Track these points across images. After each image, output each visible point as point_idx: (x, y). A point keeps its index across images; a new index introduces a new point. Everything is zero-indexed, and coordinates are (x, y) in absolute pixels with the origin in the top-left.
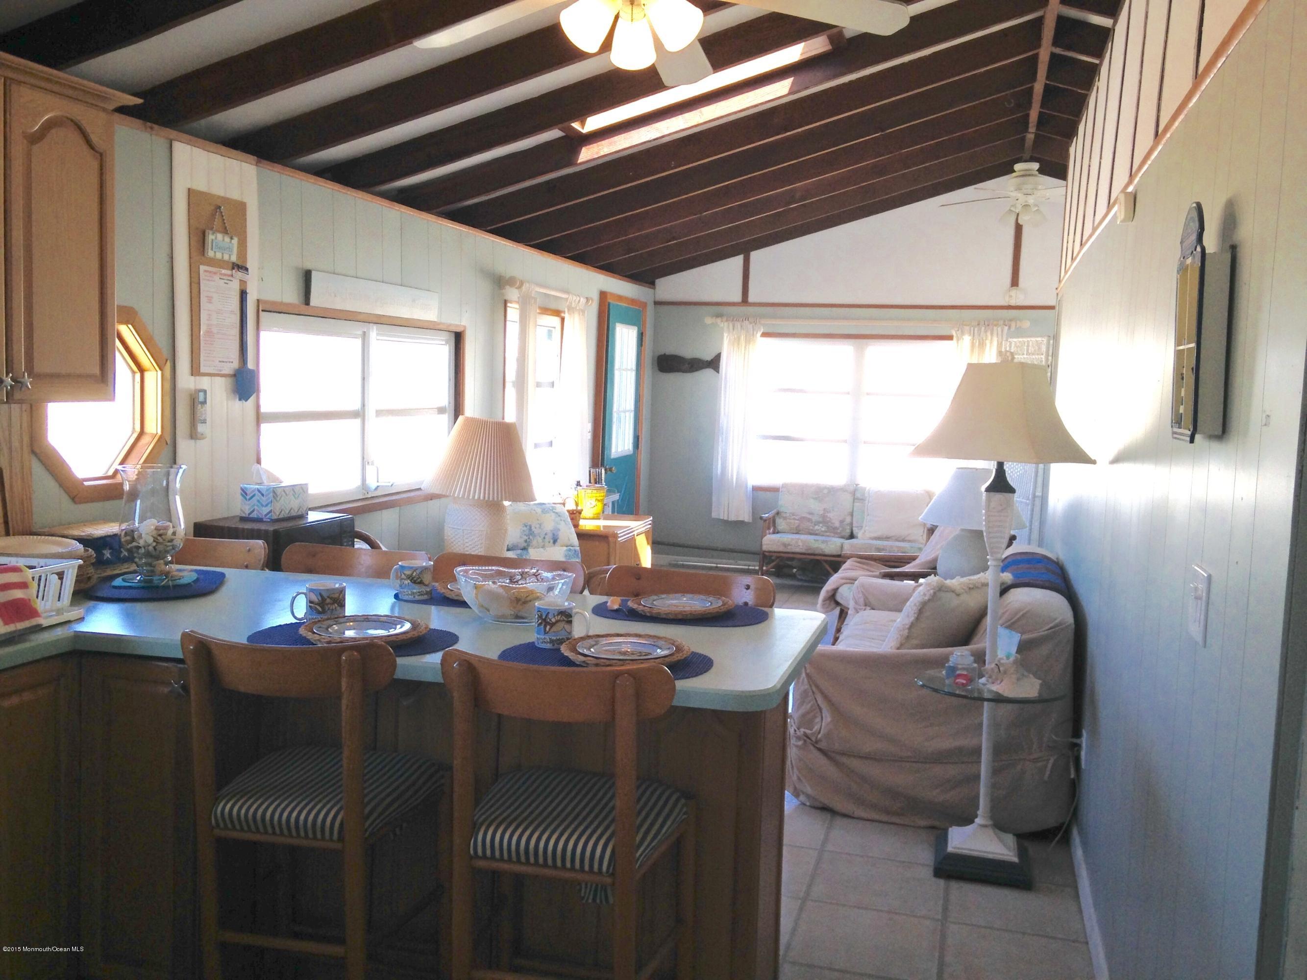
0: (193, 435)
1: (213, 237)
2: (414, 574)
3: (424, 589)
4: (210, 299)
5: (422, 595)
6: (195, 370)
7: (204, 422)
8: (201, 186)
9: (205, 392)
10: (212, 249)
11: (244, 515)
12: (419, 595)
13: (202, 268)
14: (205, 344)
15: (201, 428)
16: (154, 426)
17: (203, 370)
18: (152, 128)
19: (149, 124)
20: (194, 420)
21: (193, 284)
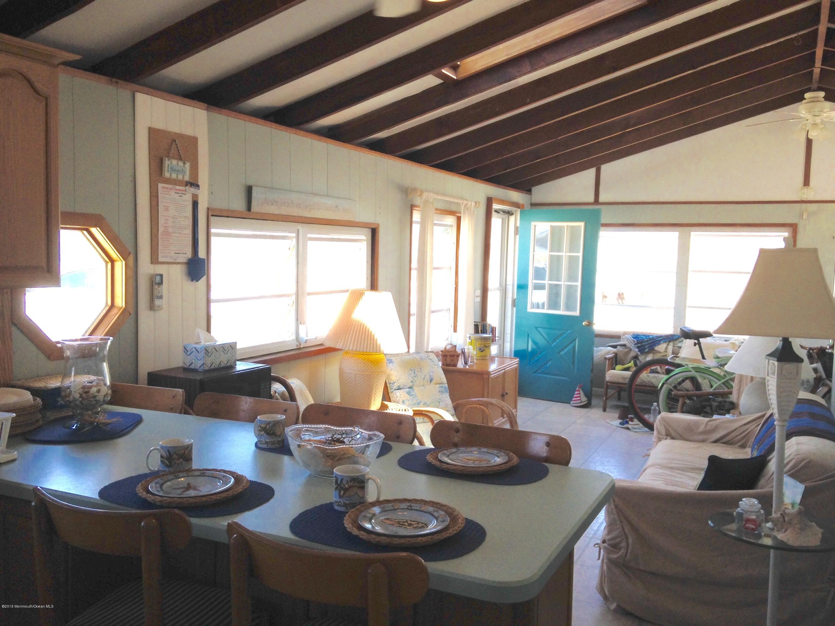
0: (152, 307)
1: (169, 163)
2: (268, 427)
3: (275, 439)
4: (167, 209)
5: (274, 444)
6: (154, 260)
7: (161, 297)
8: (159, 125)
9: (161, 276)
10: (168, 171)
11: (186, 367)
12: (272, 444)
13: (160, 185)
14: (163, 240)
15: (157, 302)
16: (120, 301)
17: (161, 259)
18: (117, 83)
19: (114, 80)
20: (153, 297)
21: (152, 197)
